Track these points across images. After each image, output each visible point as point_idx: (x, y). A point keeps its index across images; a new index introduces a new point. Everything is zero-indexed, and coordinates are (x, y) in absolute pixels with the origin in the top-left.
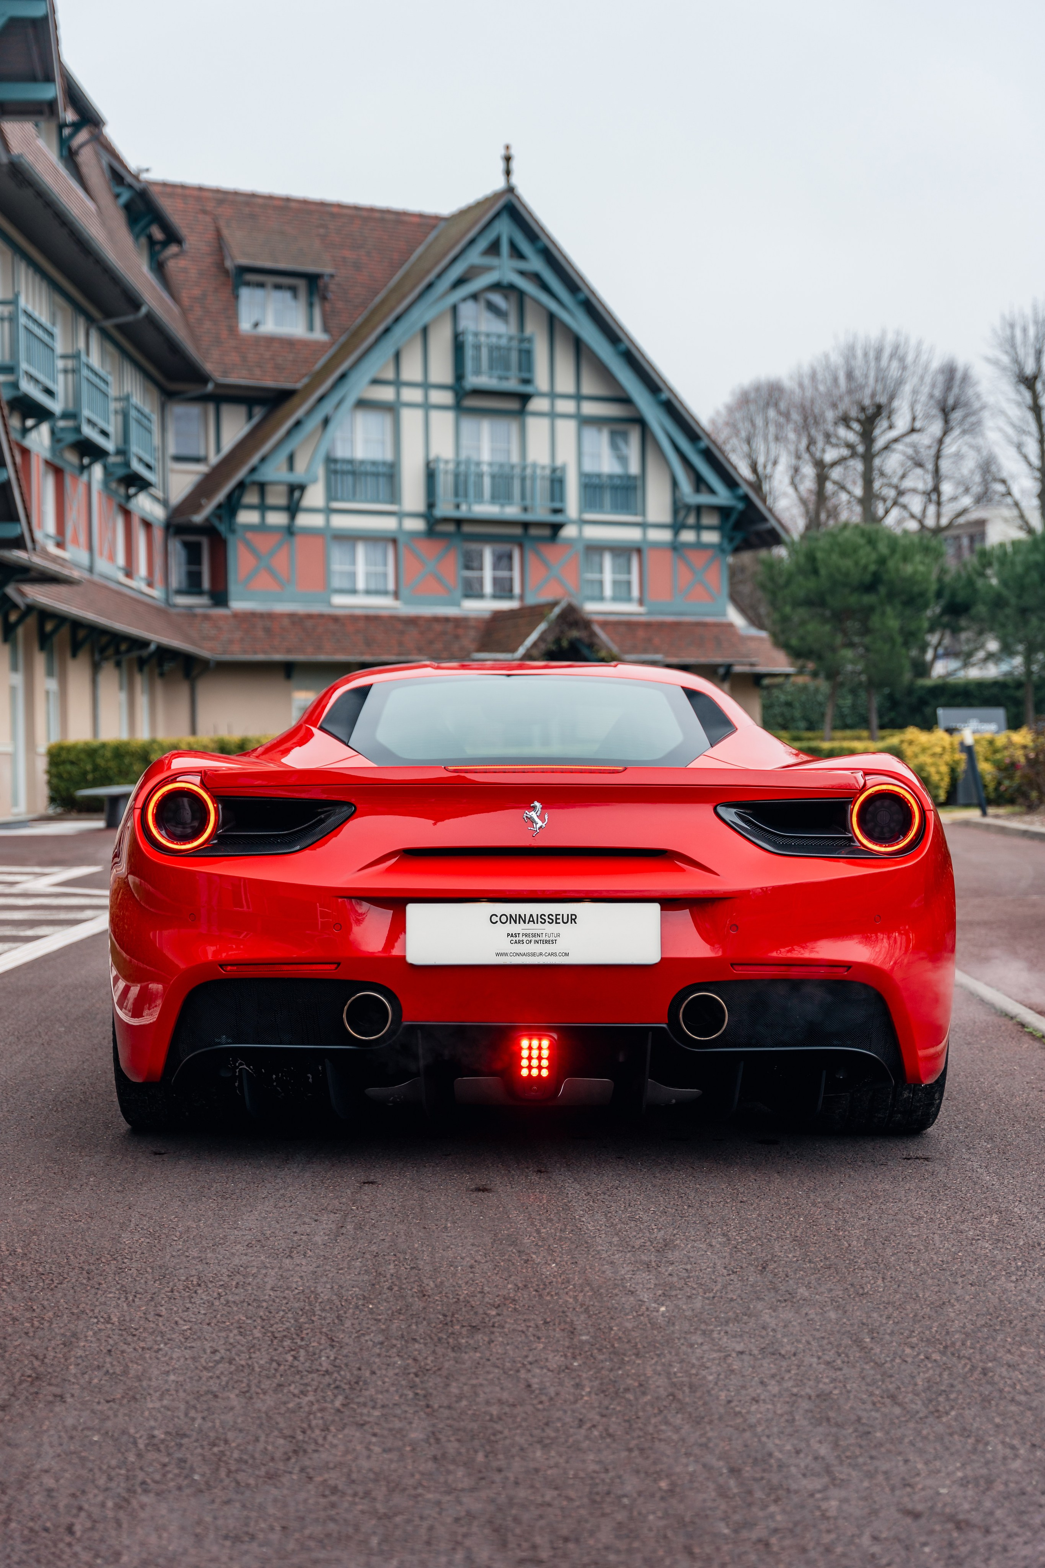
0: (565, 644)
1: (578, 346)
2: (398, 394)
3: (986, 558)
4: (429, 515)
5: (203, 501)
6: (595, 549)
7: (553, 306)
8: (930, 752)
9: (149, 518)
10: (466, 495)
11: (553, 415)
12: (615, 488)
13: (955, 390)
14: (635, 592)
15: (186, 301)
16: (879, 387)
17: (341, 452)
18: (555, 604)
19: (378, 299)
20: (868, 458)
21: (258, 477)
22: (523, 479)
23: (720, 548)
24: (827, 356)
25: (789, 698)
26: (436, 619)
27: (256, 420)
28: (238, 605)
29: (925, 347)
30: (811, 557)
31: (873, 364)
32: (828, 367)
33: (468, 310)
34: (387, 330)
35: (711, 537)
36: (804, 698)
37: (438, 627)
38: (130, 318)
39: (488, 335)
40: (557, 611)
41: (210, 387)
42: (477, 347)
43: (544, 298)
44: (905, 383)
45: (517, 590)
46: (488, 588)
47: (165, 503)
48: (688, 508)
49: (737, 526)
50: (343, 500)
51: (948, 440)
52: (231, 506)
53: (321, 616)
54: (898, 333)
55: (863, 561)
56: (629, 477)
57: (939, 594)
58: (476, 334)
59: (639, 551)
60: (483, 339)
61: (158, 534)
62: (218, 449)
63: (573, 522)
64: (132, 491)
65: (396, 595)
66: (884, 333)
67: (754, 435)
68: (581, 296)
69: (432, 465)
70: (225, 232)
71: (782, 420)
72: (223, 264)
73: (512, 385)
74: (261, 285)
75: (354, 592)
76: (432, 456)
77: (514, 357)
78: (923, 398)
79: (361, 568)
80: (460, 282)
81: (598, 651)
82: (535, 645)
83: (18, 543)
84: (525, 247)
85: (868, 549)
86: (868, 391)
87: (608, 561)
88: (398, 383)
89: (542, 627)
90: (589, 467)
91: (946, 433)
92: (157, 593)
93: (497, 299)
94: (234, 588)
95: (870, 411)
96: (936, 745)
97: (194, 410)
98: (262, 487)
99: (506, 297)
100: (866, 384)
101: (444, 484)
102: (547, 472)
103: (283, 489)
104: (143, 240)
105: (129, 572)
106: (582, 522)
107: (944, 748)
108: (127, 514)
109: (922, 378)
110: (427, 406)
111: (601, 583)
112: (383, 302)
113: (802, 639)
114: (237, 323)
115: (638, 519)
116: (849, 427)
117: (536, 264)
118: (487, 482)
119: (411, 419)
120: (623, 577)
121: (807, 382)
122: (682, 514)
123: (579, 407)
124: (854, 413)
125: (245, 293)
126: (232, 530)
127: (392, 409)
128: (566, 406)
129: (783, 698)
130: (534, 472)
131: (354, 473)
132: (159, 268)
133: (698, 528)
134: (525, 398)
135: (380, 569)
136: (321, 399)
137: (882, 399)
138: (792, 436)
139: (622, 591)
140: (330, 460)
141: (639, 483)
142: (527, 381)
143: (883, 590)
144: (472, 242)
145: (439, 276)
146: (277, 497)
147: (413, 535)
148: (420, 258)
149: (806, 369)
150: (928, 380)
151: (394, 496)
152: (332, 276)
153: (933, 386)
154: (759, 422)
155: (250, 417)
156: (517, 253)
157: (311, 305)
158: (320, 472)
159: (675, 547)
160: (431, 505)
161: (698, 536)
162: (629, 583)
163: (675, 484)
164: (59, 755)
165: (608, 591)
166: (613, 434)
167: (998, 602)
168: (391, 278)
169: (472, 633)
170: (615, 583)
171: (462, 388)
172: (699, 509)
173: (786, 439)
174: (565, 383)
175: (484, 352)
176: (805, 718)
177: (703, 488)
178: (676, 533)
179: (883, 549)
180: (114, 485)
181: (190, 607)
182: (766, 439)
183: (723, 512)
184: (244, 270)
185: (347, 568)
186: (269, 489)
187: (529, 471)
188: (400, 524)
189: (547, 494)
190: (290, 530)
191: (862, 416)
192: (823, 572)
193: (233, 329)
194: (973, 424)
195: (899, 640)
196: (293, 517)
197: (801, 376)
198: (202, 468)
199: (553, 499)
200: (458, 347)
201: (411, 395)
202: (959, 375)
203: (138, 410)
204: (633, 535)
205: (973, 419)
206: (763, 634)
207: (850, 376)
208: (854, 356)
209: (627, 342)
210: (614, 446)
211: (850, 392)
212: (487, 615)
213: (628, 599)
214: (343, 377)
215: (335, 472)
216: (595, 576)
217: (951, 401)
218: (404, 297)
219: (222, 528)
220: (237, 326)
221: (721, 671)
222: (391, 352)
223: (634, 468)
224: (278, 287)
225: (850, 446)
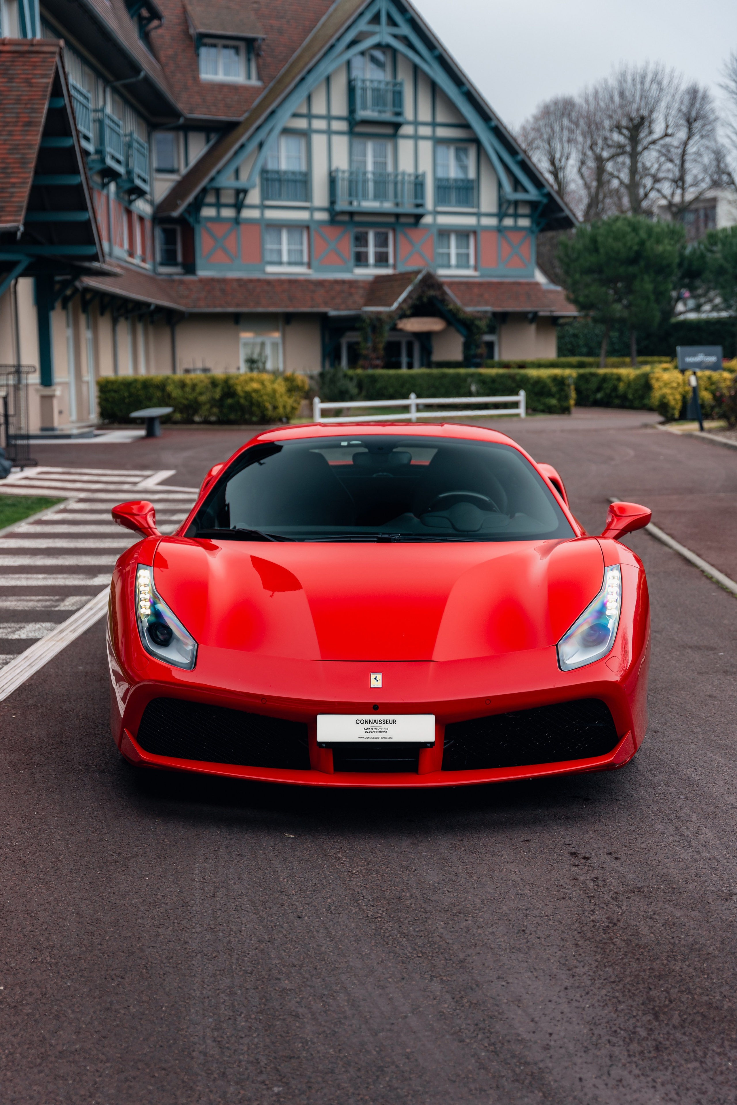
0: (425, 300)
1: (434, 88)
2: (310, 124)
3: (713, 238)
4: (331, 209)
5: (179, 202)
6: (444, 233)
7: (417, 60)
8: (669, 386)
9: (143, 214)
10: (357, 196)
11: (416, 137)
12: (458, 189)
13: (697, 105)
14: (472, 262)
15: (163, 59)
16: (643, 104)
17: (271, 166)
18: (418, 272)
19: (295, 55)
20: (634, 155)
21: (216, 184)
22: (396, 184)
23: (530, 230)
24: (606, 81)
25: (576, 331)
26: (337, 282)
27: (212, 142)
28: (202, 273)
29: (676, 74)
30: (594, 240)
31: (639, 86)
32: (606, 89)
33: (358, 63)
34: (303, 79)
35: (524, 222)
36: (586, 331)
37: (338, 288)
38: (133, 80)
39: (372, 81)
40: (420, 277)
41: (181, 121)
42: (364, 89)
43: (411, 54)
44: (662, 101)
45: (391, 260)
46: (371, 260)
47: (151, 203)
48: (509, 202)
49: (543, 215)
50: (273, 199)
51: (691, 142)
52: (197, 205)
53: (259, 281)
54: (657, 64)
55: (629, 244)
56: (469, 181)
57: (680, 265)
58: (364, 81)
59: (475, 233)
60: (368, 84)
61: (148, 224)
62: (187, 164)
63: (430, 213)
64: (133, 197)
65: (309, 265)
66: (647, 63)
67: (553, 137)
68: (436, 53)
69: (333, 174)
70: (189, 8)
71: (573, 126)
72: (188, 32)
73: (388, 116)
74: (214, 46)
75: (280, 263)
76: (333, 168)
77: (389, 97)
78: (674, 112)
79: (285, 247)
80: (354, 43)
81: (447, 305)
82: (405, 301)
83: (95, 258)
84: (398, 18)
85: (633, 235)
86: (635, 106)
87: (453, 241)
88: (310, 116)
89: (409, 288)
90: (440, 174)
91: (689, 138)
92: (148, 266)
93: (378, 54)
94: (199, 261)
95: (636, 122)
96: (673, 381)
97: (170, 136)
98: (218, 191)
99: (384, 53)
100: (634, 100)
101: (342, 187)
102: (412, 178)
103: (232, 192)
104: (135, 18)
105: (131, 254)
106: (436, 213)
107: (679, 384)
108: (129, 212)
109: (673, 96)
110: (329, 132)
111: (449, 255)
112: (299, 58)
113: (587, 296)
114: (198, 74)
115: (474, 210)
116: (620, 133)
117: (405, 30)
118: (371, 185)
119: (319, 142)
120: (463, 251)
121: (591, 99)
122: (505, 206)
123: (434, 132)
124: (624, 122)
125: (204, 51)
126: (198, 221)
127: (306, 134)
128: (425, 131)
129: (571, 331)
130: (403, 178)
131: (280, 180)
132: (145, 36)
133: (516, 216)
134: (397, 126)
135: (298, 247)
136: (259, 128)
137: (645, 113)
138: (580, 139)
139: (463, 261)
140: (264, 171)
141: (475, 185)
142: (399, 114)
143: (642, 263)
144: (361, 14)
145: (338, 39)
146: (228, 198)
147: (321, 223)
148: (324, 25)
149: (591, 90)
150: (678, 97)
151: (308, 196)
152: (264, 39)
153: (682, 103)
154: (557, 128)
155: (208, 141)
156: (392, 22)
157: (249, 60)
158: (257, 180)
159: (500, 230)
160: (333, 202)
161: (516, 222)
162: (468, 255)
163: (500, 185)
164: (106, 386)
165: (453, 261)
166: (457, 150)
167: (721, 271)
168: (303, 41)
169: (361, 292)
170: (458, 255)
171: (354, 119)
172: (516, 203)
173: (576, 142)
174: (425, 114)
175: (369, 93)
176: (586, 345)
177: (519, 188)
178: (501, 220)
179: (643, 234)
180: (121, 195)
181: (170, 275)
182: (561, 140)
183: (533, 205)
184: (202, 36)
185: (275, 247)
186: (223, 193)
187: (400, 178)
188: (312, 215)
189: (412, 193)
190: (237, 221)
191: (631, 125)
192: (602, 251)
193: (196, 78)
194: (708, 131)
195: (652, 297)
196: (239, 211)
197: (587, 95)
198: (176, 177)
199: (416, 197)
200: (351, 90)
201: (319, 124)
202: (700, 95)
203: (138, 143)
204: (471, 221)
205: (708, 127)
206: (559, 288)
207: (622, 94)
208: (625, 81)
209: (468, 86)
210: (458, 158)
211: (622, 106)
212: (371, 279)
213: (467, 266)
214: (273, 112)
215: (267, 180)
216: (445, 250)
217: (694, 114)
218: (314, 56)
219: (191, 220)
220: (198, 77)
221: (530, 316)
222: (305, 95)
223: (472, 174)
224: (226, 47)
225: (621, 146)
